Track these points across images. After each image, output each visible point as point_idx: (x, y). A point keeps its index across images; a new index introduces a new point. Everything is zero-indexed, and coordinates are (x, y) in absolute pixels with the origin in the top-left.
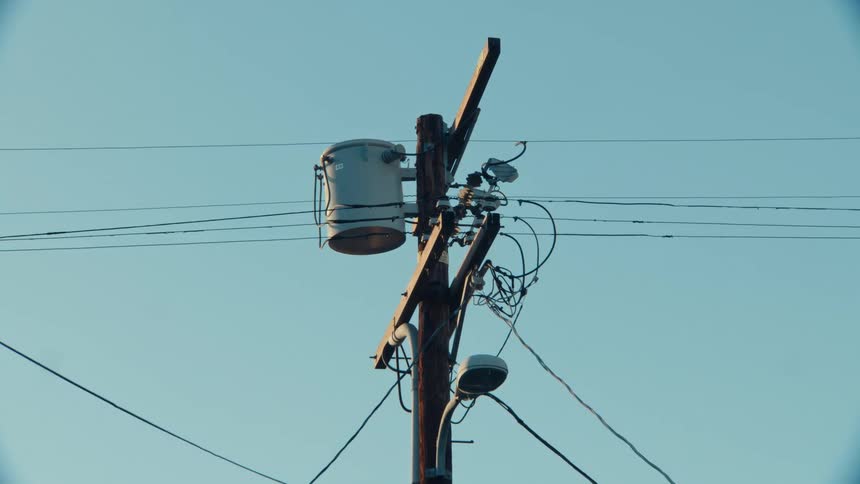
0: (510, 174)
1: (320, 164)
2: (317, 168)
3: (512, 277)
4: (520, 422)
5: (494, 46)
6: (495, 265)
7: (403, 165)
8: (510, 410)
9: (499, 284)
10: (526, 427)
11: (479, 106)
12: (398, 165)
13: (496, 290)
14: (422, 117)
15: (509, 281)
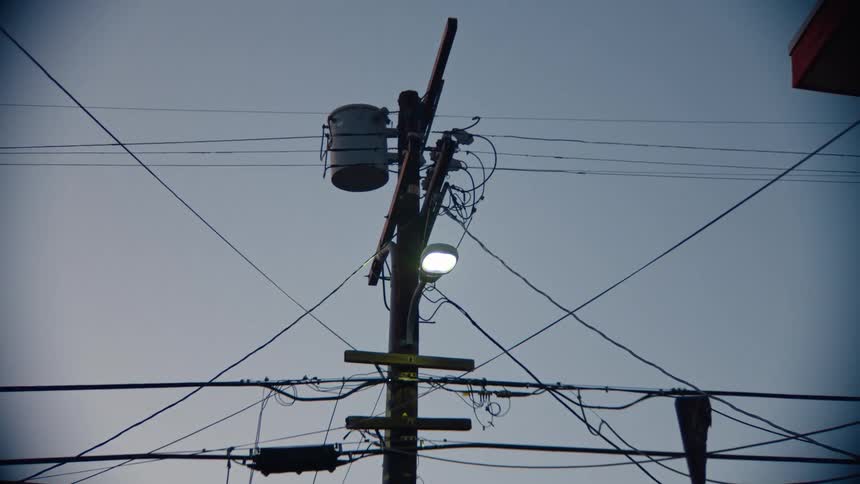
0: (468, 139)
1: (326, 124)
2: (324, 127)
3: (463, 192)
4: (474, 323)
5: (452, 25)
6: (451, 185)
7: (389, 126)
8: (467, 315)
9: (454, 199)
10: (478, 327)
11: (443, 78)
12: (384, 127)
13: (452, 204)
14: (403, 93)
15: (461, 195)
